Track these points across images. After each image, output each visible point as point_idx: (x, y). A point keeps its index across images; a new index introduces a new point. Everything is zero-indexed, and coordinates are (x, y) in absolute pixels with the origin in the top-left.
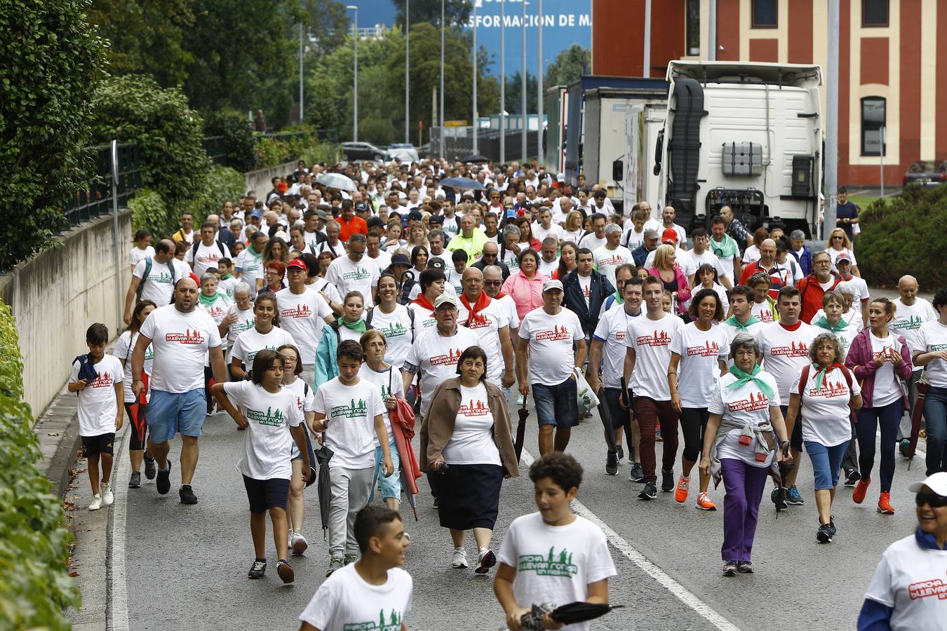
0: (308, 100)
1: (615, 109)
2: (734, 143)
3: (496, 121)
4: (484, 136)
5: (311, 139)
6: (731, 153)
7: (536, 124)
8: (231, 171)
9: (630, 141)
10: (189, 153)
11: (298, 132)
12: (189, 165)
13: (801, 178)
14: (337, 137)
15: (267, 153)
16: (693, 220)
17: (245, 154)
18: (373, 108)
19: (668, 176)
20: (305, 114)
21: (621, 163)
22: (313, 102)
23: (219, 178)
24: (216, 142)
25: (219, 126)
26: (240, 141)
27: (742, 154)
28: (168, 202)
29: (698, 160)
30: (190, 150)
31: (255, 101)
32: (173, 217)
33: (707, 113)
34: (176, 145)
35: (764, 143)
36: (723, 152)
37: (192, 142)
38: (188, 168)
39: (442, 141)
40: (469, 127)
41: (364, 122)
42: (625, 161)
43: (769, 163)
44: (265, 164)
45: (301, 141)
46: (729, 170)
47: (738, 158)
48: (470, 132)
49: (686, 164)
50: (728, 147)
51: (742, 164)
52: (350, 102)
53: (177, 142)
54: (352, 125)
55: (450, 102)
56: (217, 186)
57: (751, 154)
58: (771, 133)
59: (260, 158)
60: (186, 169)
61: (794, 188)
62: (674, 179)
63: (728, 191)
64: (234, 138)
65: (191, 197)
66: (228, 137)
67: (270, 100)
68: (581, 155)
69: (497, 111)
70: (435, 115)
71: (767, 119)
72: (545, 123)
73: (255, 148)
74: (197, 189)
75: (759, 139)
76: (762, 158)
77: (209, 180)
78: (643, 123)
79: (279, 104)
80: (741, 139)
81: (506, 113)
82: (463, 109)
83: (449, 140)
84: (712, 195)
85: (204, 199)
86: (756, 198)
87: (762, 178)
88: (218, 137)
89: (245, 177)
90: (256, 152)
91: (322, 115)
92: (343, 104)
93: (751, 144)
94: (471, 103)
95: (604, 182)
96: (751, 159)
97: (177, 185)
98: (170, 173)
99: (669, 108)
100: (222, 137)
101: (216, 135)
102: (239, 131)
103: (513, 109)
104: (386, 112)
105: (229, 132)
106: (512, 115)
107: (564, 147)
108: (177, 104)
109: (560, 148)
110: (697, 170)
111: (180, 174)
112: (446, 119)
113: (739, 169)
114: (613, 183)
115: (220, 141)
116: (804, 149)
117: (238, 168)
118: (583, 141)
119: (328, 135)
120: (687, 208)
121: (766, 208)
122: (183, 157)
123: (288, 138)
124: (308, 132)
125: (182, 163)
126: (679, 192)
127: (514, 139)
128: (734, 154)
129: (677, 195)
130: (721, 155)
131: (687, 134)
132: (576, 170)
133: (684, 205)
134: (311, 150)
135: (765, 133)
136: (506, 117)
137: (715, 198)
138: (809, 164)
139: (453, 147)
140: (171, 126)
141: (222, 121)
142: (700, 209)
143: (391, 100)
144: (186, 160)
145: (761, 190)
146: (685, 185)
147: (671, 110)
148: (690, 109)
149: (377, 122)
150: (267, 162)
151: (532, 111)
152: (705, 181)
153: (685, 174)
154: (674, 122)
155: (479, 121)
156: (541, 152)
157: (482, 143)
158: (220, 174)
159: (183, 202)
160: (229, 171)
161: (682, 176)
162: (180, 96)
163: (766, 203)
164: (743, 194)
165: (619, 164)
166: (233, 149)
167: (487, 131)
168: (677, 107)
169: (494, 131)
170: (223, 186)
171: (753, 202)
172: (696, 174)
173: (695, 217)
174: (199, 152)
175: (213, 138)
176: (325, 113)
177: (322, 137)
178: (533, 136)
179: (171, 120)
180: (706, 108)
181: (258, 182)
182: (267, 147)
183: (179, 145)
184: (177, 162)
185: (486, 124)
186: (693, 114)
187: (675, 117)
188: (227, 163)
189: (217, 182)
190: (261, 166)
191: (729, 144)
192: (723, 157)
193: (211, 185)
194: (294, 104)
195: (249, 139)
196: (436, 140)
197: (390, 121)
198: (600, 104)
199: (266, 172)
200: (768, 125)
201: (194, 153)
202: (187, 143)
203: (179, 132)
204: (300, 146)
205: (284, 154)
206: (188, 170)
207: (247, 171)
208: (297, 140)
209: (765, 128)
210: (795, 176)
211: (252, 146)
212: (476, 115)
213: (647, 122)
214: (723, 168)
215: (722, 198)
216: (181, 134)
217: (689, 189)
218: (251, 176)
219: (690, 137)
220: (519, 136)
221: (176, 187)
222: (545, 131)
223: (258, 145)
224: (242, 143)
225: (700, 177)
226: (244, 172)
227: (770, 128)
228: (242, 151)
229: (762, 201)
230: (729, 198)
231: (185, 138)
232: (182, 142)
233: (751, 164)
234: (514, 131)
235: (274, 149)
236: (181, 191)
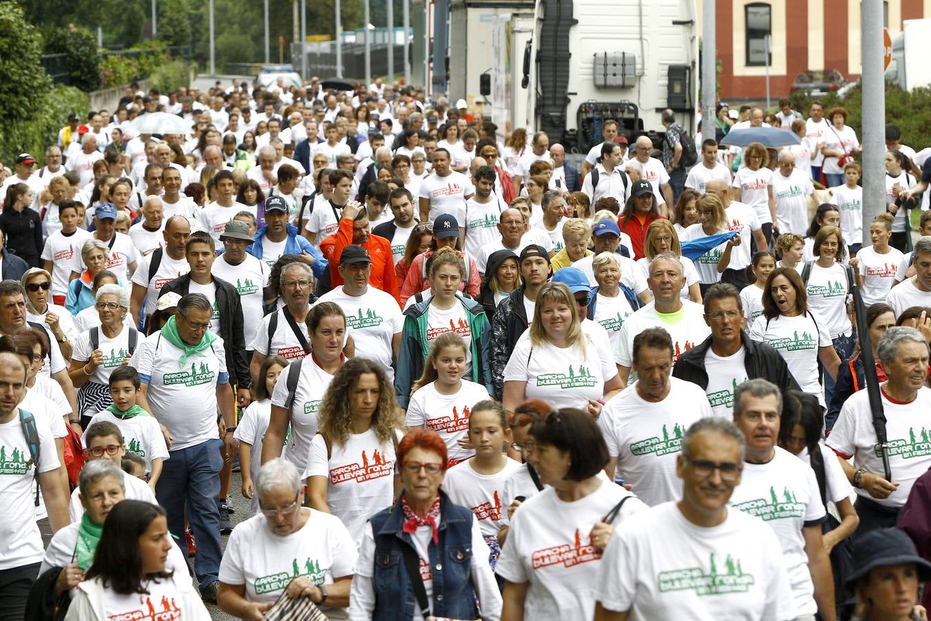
0: (160, 15)
1: (482, 20)
2: (606, 53)
3: (361, 35)
4: (349, 51)
5: (162, 56)
6: (603, 64)
7: (402, 38)
8: (75, 91)
9: (497, 53)
10: (26, 72)
11: (148, 49)
12: (27, 85)
13: (677, 89)
14: (191, 55)
15: (115, 72)
16: (564, 136)
17: (89, 72)
18: (231, 24)
19: (537, 89)
20: (158, 30)
21: (489, 76)
22: (164, 17)
23: (61, 98)
24: (58, 60)
25: (61, 43)
26: (84, 58)
27: (615, 65)
28: (5, 125)
29: (567, 71)
30: (28, 68)
31: (104, 17)
32: (11, 140)
33: (576, 22)
34: (12, 63)
35: (637, 54)
36: (595, 62)
37: (30, 60)
38: (26, 87)
39: (304, 58)
40: (333, 42)
41: (221, 38)
42: (492, 74)
43: (643, 74)
44: (113, 84)
45: (152, 59)
46: (601, 82)
47: (610, 69)
48: (333, 47)
49: (555, 76)
50: (600, 58)
51: (615, 75)
52: (205, 17)
53: (14, 60)
54: (208, 41)
55: (312, 17)
56: (59, 106)
57: (624, 65)
58: (644, 42)
59: (106, 76)
60: (24, 89)
61: (670, 100)
62: (543, 92)
63: (600, 103)
64: (78, 56)
65: (29, 119)
66: (70, 54)
67: (120, 16)
68: (447, 69)
69: (362, 25)
70: (296, 29)
71: (641, 26)
72: (411, 37)
73: (100, 66)
74: (36, 110)
75: (632, 49)
76: (635, 69)
77: (50, 101)
78: (511, 33)
79: (129, 20)
80: (614, 49)
81: (370, 27)
82: (326, 24)
83: (312, 57)
84: (583, 109)
85: (44, 120)
86: (630, 111)
87: (635, 90)
88: (60, 54)
89: (90, 97)
90: (101, 70)
91: (174, 31)
92: (198, 20)
93: (624, 53)
94: (334, 16)
95: (472, 97)
96: (624, 70)
97: (14, 105)
98: (6, 93)
99: (536, 17)
100: (65, 54)
101: (58, 53)
102: (83, 48)
103: (380, 23)
104: (244, 29)
105: (72, 49)
106: (378, 29)
107: (431, 60)
108: (12, 18)
109: (426, 62)
110: (567, 82)
111: (16, 93)
112: (309, 33)
113: (611, 81)
114: (481, 98)
115: (62, 58)
116: (681, 59)
117: (83, 87)
118: (449, 54)
119: (182, 52)
120: (557, 123)
121: (641, 122)
122: (20, 76)
123: (137, 56)
124: (159, 49)
125: (20, 82)
126: (549, 105)
127: (379, 55)
128: (605, 65)
129: (546, 109)
130: (592, 66)
131: (555, 44)
132: (443, 85)
133: (554, 119)
134: (163, 69)
135: (638, 42)
136: (371, 30)
137: (586, 112)
138: (685, 74)
139: (316, 63)
140: (6, 43)
141: (64, 38)
142: (571, 124)
143: (249, 15)
144: (23, 79)
145: (636, 103)
146: (555, 98)
147: (539, 19)
148: (559, 18)
149: (233, 37)
150: (114, 81)
151: (399, 23)
152: (575, 94)
153: (555, 86)
154: (542, 31)
155: (343, 35)
156: (407, 67)
157: (347, 59)
158: (62, 94)
159: (22, 124)
160: (72, 91)
161: (551, 89)
162: (16, 10)
163: (641, 115)
164: (616, 107)
165: (486, 78)
166: (77, 67)
167: (352, 46)
168: (545, 15)
169: (359, 46)
170: (66, 107)
171: (626, 115)
172: (566, 87)
173: (565, 132)
174: (37, 70)
175: (54, 55)
176: (178, 29)
177: (174, 54)
178: (399, 50)
179: (6, 36)
180: (575, 17)
181: (105, 102)
182: (115, 65)
183: (16, 63)
184: (14, 81)
185: (351, 39)
186: (561, 23)
187: (544, 26)
188: (71, 82)
189: (59, 103)
190: (108, 86)
191: (601, 54)
192: (594, 69)
193: (52, 106)
194: (145, 20)
195: (93, 57)
196: (298, 56)
197: (249, 37)
198: (466, 14)
199: (114, 92)
200: (641, 33)
201: (31, 71)
202: (24, 60)
203: (15, 49)
204: (150, 64)
205: (133, 73)
206: (26, 90)
207: (92, 90)
208: (147, 58)
209: (638, 36)
210: (670, 87)
211: (97, 64)
212: (339, 29)
213: (514, 32)
214: (594, 79)
215: (594, 111)
216: (17, 51)
217: (558, 102)
218: (97, 96)
219: (559, 48)
220: (384, 51)
221: (13, 108)
222: (411, 45)
223: (104, 62)
224: (86, 61)
225: (571, 89)
226: (88, 92)
227: (644, 37)
228: (86, 70)
229: (636, 114)
230: (601, 111)
231: (21, 56)
232: (18, 60)
233: (624, 75)
234: (380, 45)
235: (122, 67)
236: (18, 112)
